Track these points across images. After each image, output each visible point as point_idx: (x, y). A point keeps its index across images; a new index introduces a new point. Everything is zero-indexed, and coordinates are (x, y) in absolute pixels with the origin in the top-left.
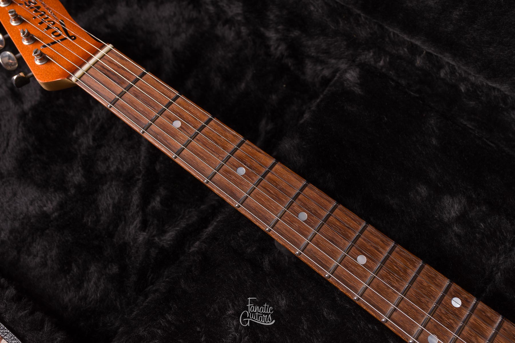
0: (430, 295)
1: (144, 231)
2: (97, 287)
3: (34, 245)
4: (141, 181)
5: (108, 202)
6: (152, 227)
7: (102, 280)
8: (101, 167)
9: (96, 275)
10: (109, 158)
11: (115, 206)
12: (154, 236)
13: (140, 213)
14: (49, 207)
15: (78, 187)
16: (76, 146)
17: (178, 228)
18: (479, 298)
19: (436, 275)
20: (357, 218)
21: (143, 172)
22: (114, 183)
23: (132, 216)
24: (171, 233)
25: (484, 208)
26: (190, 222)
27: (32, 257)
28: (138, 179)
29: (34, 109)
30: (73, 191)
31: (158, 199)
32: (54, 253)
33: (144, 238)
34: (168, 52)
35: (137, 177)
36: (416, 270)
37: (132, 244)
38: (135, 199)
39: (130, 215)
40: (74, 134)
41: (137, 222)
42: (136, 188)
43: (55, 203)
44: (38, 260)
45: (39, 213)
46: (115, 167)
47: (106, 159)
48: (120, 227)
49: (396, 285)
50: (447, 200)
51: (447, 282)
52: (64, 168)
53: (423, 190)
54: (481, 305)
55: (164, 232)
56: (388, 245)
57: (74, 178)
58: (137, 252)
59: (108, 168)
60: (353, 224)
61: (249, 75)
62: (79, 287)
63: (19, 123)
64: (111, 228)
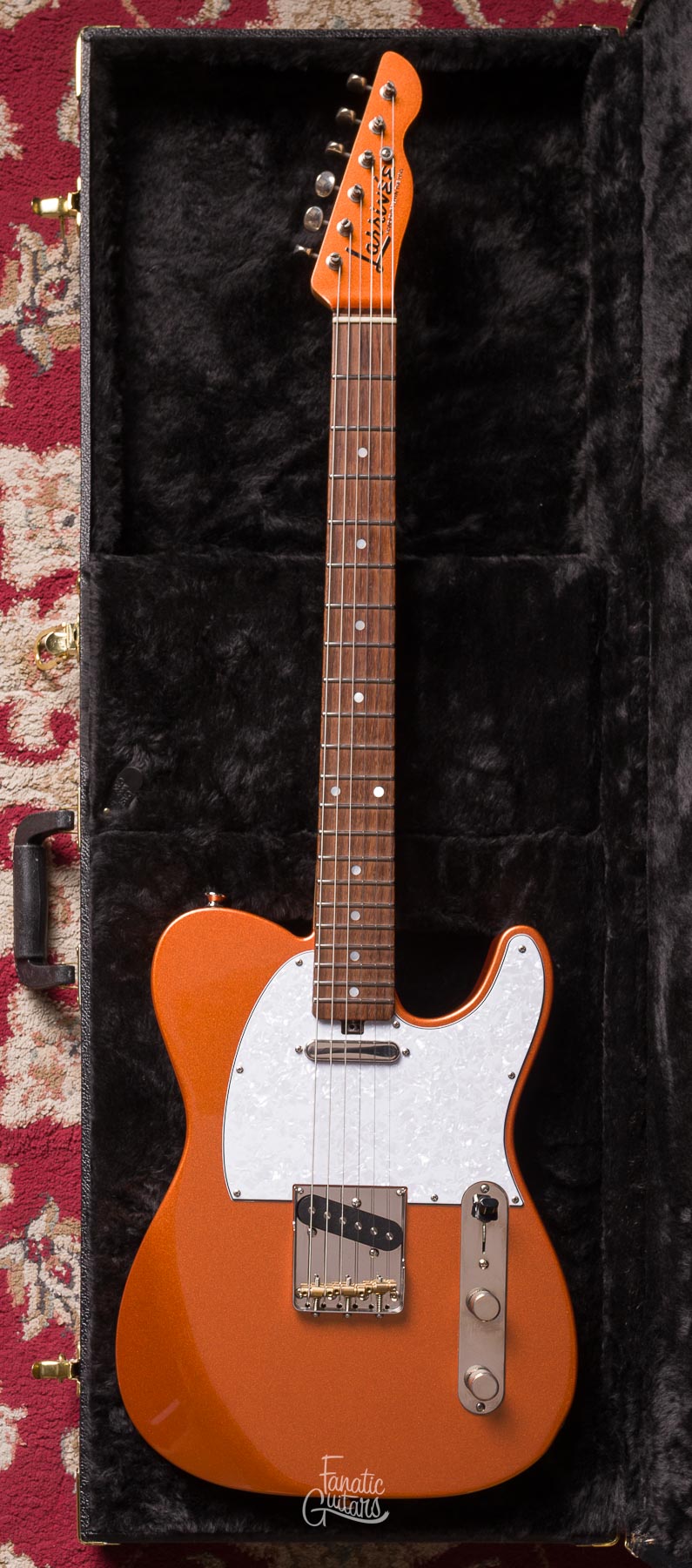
0: (369, 769)
1: (262, 494)
2: (178, 497)
3: (168, 398)
4: (309, 444)
5: (263, 432)
6: (272, 498)
7: (186, 496)
8: (292, 389)
9: (187, 485)
10: (309, 388)
11: (264, 441)
12: (265, 508)
13: (277, 474)
14: (213, 376)
15: (255, 385)
17: (290, 524)
18: (397, 807)
19: (389, 764)
20: (393, 670)
21: (321, 437)
22: (286, 418)
23: (269, 468)
24: (280, 521)
25: (510, 789)
26: (306, 531)
27: (156, 407)
28: (309, 440)
30: (246, 384)
31: (305, 478)
32: (175, 425)
33: (255, 500)
35: (311, 436)
36: (382, 746)
37: (241, 492)
38: (287, 456)
39: (268, 465)
41: (266, 478)
42: (298, 447)
43: (220, 377)
44: (158, 415)
45: (200, 371)
46: (304, 403)
47: (305, 386)
48: (249, 466)
49: (358, 737)
50: (492, 751)
51: (391, 775)
52: (263, 352)
53: (488, 722)
54: (391, 812)
55: (277, 514)
56: (387, 711)
57: (261, 371)
58: (237, 505)
59: (299, 396)
60: (385, 670)
62: (164, 480)
63: (272, 253)
64: (241, 458)
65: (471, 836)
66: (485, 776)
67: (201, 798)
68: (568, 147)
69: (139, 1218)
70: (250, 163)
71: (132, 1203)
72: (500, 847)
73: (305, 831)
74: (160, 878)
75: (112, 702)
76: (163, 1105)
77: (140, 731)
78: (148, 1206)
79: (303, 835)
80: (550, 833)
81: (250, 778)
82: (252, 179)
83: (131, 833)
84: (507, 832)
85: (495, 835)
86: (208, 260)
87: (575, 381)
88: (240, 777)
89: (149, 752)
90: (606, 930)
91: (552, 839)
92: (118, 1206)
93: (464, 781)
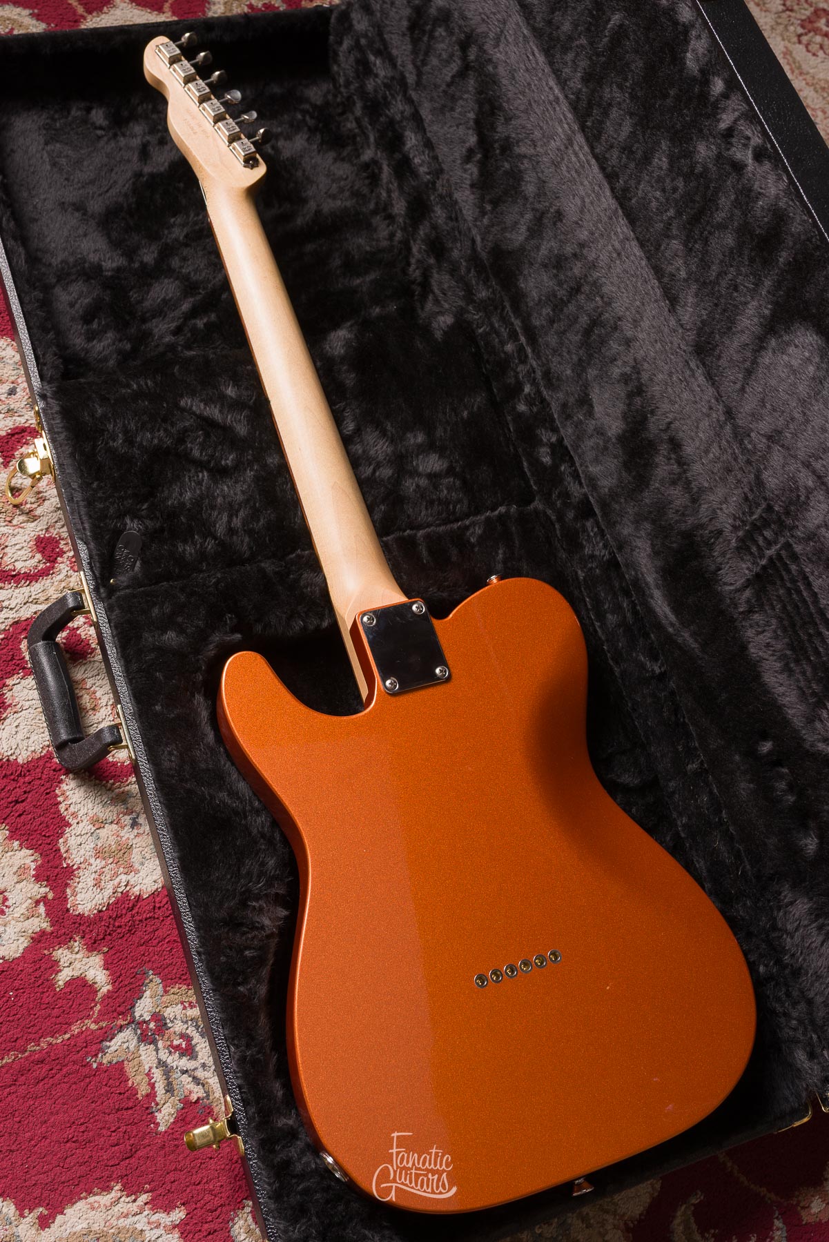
1: (174, 336)
2: (103, 350)
3: (74, 284)
5: (160, 294)
6: (183, 337)
7: (111, 348)
8: (175, 262)
9: (109, 341)
10: (188, 260)
11: (164, 300)
12: (179, 345)
13: (181, 320)
14: (107, 265)
15: (144, 265)
16: (166, 232)
22: (176, 282)
23: (172, 317)
27: (66, 292)
28: (200, 293)
29: (152, 176)
30: (137, 265)
31: (205, 320)
32: (87, 301)
33: (170, 341)
34: (312, 205)
37: (156, 338)
38: (186, 306)
40: (172, 220)
41: (173, 325)
42: (193, 299)
43: (114, 265)
44: (69, 298)
45: (96, 263)
46: (188, 271)
47: (184, 259)
48: (156, 319)
52: (143, 242)
53: (421, 438)
55: (190, 349)
57: (145, 255)
58: (155, 347)
59: (181, 267)
61: (372, 276)
62: (89, 340)
63: (130, 179)
64: (148, 315)
65: (439, 525)
66: (432, 476)
67: (198, 546)
68: (328, 92)
69: (253, 938)
70: (96, 128)
71: (242, 924)
72: (467, 528)
73: (299, 551)
74: (180, 619)
75: (95, 485)
76: (243, 822)
77: (128, 503)
78: (258, 922)
79: (298, 556)
80: (502, 509)
81: (237, 522)
82: (99, 138)
83: (142, 589)
84: (467, 516)
85: (457, 520)
86: (81, 192)
87: (388, 226)
88: (229, 522)
89: (140, 518)
90: (576, 573)
91: (506, 512)
92: (228, 933)
93: (418, 486)
